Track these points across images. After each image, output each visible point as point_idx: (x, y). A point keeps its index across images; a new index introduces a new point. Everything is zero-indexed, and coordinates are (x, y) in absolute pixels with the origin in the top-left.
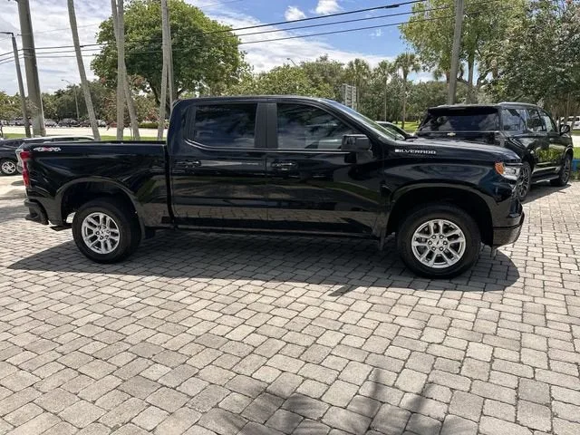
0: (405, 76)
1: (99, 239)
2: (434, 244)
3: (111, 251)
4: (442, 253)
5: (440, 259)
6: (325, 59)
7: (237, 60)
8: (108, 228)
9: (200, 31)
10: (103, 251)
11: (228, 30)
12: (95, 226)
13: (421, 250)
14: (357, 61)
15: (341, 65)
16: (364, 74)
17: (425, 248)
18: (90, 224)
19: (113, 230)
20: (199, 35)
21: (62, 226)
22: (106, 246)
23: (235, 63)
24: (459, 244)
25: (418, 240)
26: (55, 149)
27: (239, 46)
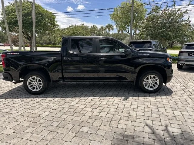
0: (109, 31)
1: (34, 86)
2: (150, 83)
3: (39, 90)
4: (152, 85)
5: (151, 87)
6: (83, 24)
7: (54, 23)
8: (38, 82)
9: (42, 13)
10: (36, 90)
11: (51, 13)
12: (32, 81)
13: (146, 85)
14: (94, 26)
15: (88, 27)
16: (96, 30)
17: (147, 84)
18: (31, 80)
19: (40, 83)
20: (41, 14)
21: (17, 82)
22: (37, 88)
23: (54, 24)
24: (157, 82)
25: (145, 81)
26: (17, 54)
27: (55, 19)
